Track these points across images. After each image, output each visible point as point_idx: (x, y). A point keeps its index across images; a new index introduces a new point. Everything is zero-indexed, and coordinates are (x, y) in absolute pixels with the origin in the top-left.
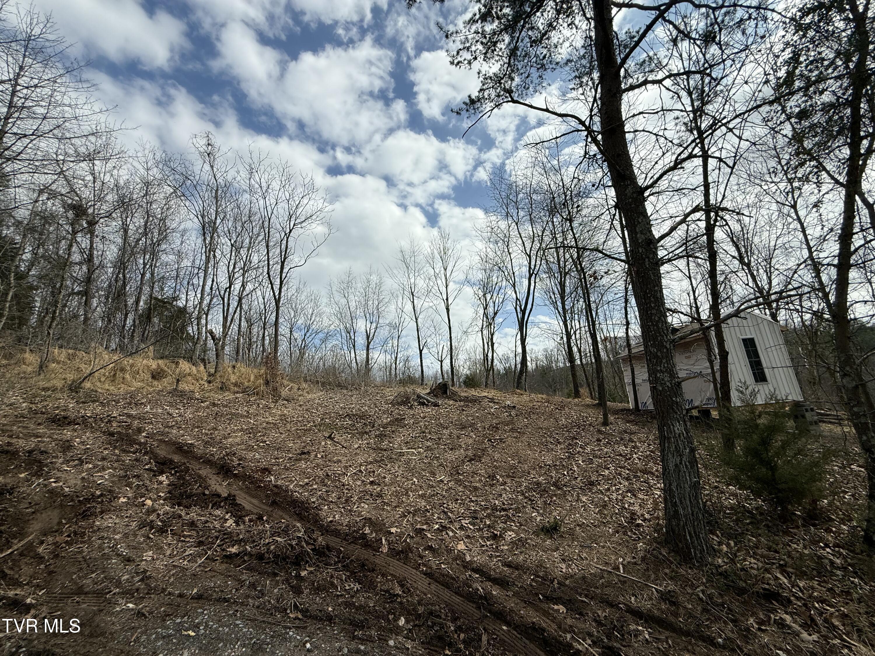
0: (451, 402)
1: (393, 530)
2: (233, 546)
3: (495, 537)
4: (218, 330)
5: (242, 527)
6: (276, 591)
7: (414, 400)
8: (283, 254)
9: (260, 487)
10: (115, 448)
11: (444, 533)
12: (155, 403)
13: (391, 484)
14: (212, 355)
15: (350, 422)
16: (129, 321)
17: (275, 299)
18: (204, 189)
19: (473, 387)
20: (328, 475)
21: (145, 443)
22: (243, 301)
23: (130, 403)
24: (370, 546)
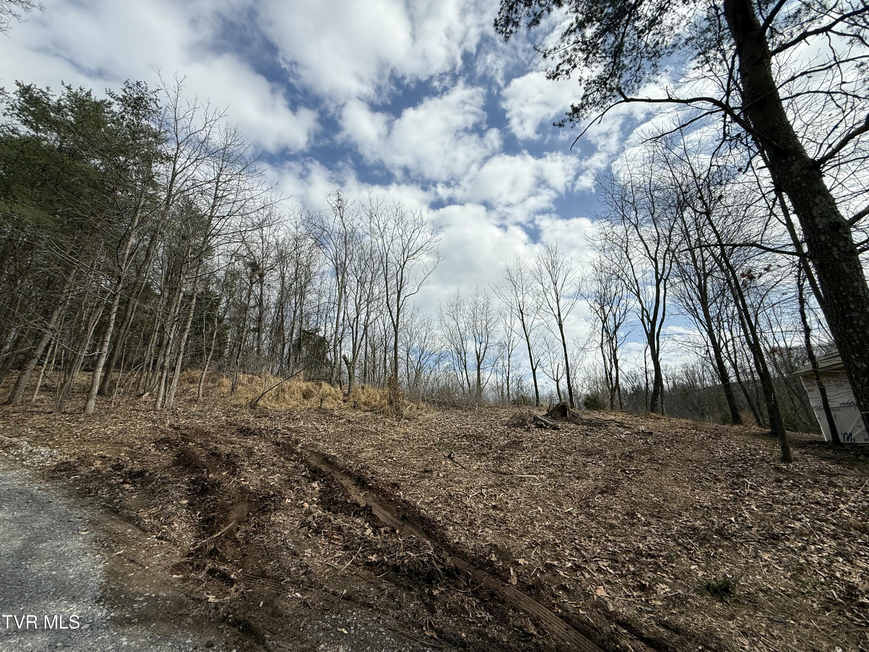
0: (572, 426)
1: (521, 561)
2: (373, 555)
3: (642, 588)
4: (350, 356)
5: (379, 537)
6: (412, 605)
7: (531, 423)
8: (399, 284)
9: (391, 500)
10: (281, 455)
11: (579, 573)
12: (307, 419)
13: (515, 511)
14: (345, 377)
15: (467, 443)
16: (286, 350)
17: (394, 325)
18: (337, 237)
19: (596, 409)
20: (450, 495)
21: (301, 453)
22: (368, 329)
23: (289, 419)
24: (498, 574)
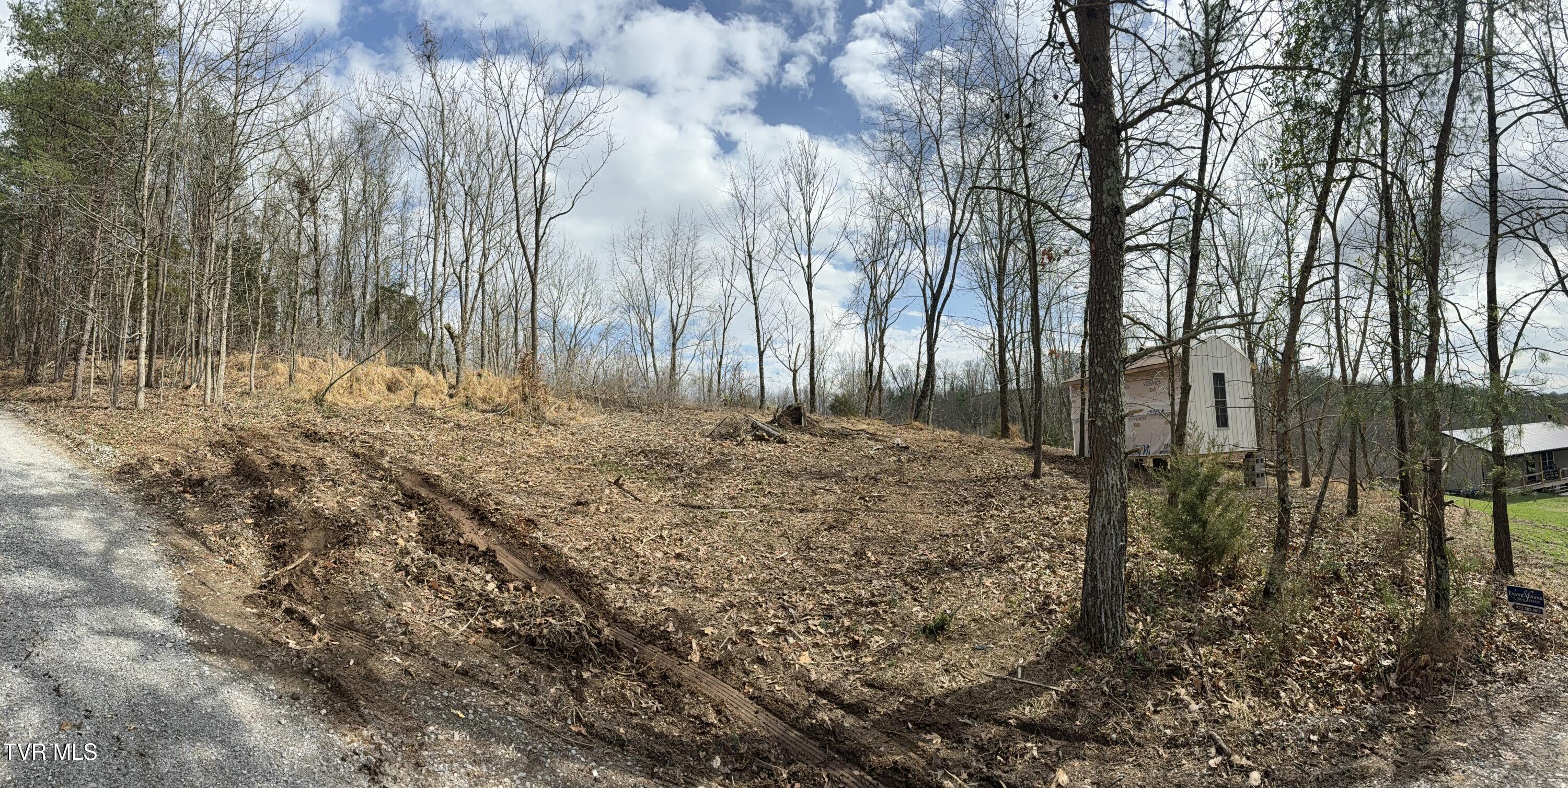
0: (807, 438)
1: (708, 630)
2: (498, 618)
3: (855, 645)
4: (456, 324)
5: (506, 595)
6: (552, 691)
7: (748, 433)
8: (539, 195)
9: (524, 544)
10: (362, 471)
11: (781, 639)
12: (395, 421)
13: (707, 560)
14: (450, 359)
15: (646, 463)
17: (530, 271)
19: (846, 415)
20: (615, 539)
21: (390, 470)
22: (486, 278)
23: (369, 421)
24: (675, 650)
